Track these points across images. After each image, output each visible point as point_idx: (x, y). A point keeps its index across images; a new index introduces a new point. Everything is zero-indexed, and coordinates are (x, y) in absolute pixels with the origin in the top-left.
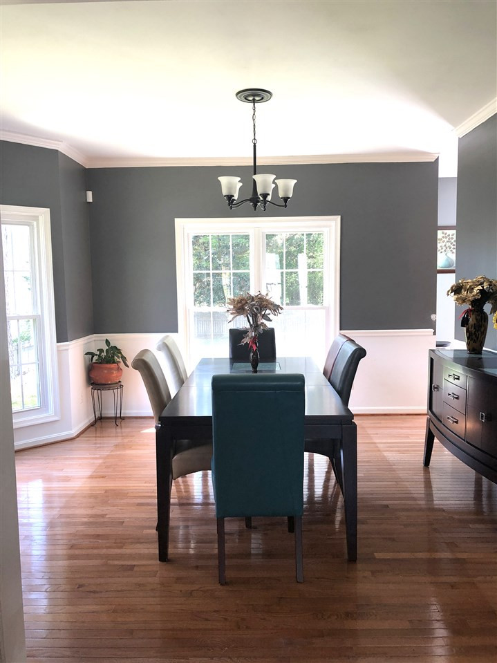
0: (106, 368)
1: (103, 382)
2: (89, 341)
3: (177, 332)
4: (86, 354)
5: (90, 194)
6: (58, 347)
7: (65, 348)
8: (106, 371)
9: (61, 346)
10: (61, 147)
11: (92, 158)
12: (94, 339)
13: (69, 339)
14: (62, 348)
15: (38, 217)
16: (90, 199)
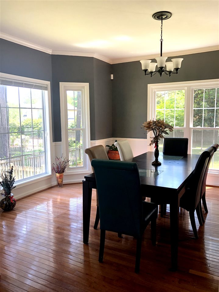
0: (114, 153)
1: (112, 159)
2: (108, 140)
3: (147, 138)
4: (106, 146)
5: (112, 76)
6: (91, 142)
7: (94, 143)
8: (113, 154)
9: (92, 142)
10: (95, 56)
11: (113, 59)
12: (112, 140)
13: (96, 139)
14: (93, 143)
15: (84, 87)
16: (112, 78)
